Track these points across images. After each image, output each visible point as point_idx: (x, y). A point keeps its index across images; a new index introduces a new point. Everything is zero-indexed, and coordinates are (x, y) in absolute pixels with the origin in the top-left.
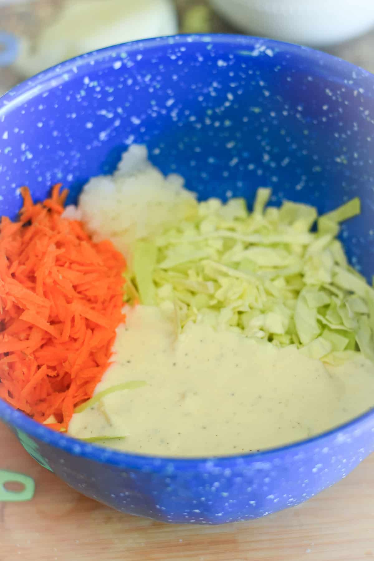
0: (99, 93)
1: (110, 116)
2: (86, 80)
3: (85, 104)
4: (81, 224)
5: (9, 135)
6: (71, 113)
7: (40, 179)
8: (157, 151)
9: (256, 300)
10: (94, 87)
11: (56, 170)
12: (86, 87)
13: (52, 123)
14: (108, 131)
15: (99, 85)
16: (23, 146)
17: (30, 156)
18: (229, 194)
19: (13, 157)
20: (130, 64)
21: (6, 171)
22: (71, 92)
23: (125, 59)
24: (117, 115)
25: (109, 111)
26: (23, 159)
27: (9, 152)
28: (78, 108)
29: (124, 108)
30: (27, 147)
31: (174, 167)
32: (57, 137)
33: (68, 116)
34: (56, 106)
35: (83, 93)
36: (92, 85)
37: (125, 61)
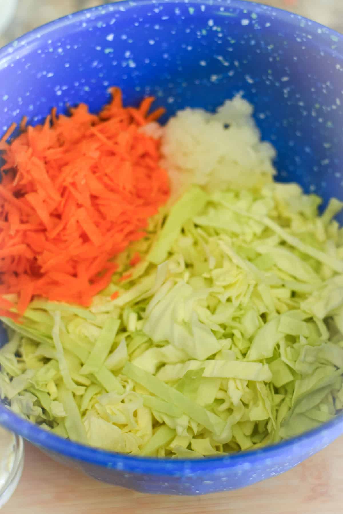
0: (220, 38)
1: (226, 64)
2: (211, 23)
3: (204, 43)
4: (158, 144)
5: (115, 38)
6: (188, 45)
7: (138, 89)
8: (262, 116)
9: (237, 297)
10: (216, 32)
11: (157, 88)
12: (208, 28)
13: (165, 45)
14: (221, 76)
15: (222, 32)
16: (128, 54)
17: (132, 65)
18: (312, 188)
19: (113, 59)
20: (257, 26)
21: (101, 68)
22: (192, 27)
23: (254, 19)
24: (232, 67)
25: (225, 59)
26: (124, 64)
27: (110, 53)
28: (196, 43)
29: (241, 63)
30: (132, 56)
31: (273, 137)
32: (167, 60)
33: (184, 46)
34: (174, 33)
35: (204, 32)
36: (215, 28)
37: (254, 22)
